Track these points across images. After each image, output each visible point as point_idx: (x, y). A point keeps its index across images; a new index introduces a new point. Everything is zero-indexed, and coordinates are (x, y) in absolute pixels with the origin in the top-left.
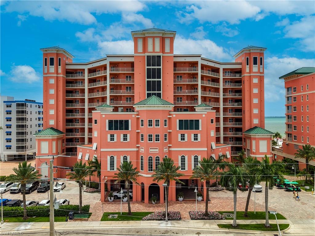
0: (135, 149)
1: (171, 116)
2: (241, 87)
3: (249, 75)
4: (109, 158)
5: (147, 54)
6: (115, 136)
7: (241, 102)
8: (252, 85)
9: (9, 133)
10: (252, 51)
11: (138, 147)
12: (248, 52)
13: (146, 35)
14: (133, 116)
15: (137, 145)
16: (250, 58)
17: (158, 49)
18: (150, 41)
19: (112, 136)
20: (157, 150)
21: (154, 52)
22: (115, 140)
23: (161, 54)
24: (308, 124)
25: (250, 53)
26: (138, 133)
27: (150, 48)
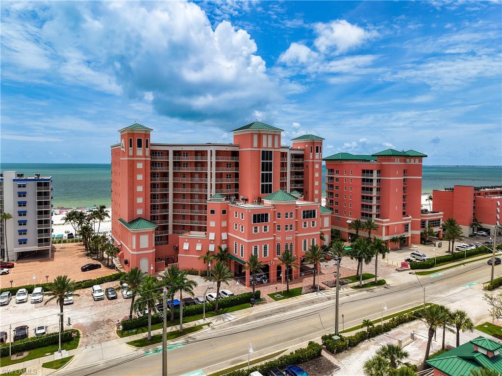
0: (273, 238)
1: (297, 208)
2: (303, 170)
3: (312, 161)
4: (253, 248)
5: (261, 150)
6: (258, 228)
7: (303, 183)
8: (315, 169)
9: (22, 223)
10: (315, 141)
11: (274, 236)
12: (312, 141)
13: (262, 132)
14: (272, 210)
15: (274, 235)
16: (314, 146)
17: (270, 145)
18: (264, 137)
19: (256, 228)
20: (291, 237)
21: (267, 148)
22: (258, 232)
23: (272, 150)
24: (351, 201)
25: (313, 142)
26: (274, 224)
27: (264, 145)
